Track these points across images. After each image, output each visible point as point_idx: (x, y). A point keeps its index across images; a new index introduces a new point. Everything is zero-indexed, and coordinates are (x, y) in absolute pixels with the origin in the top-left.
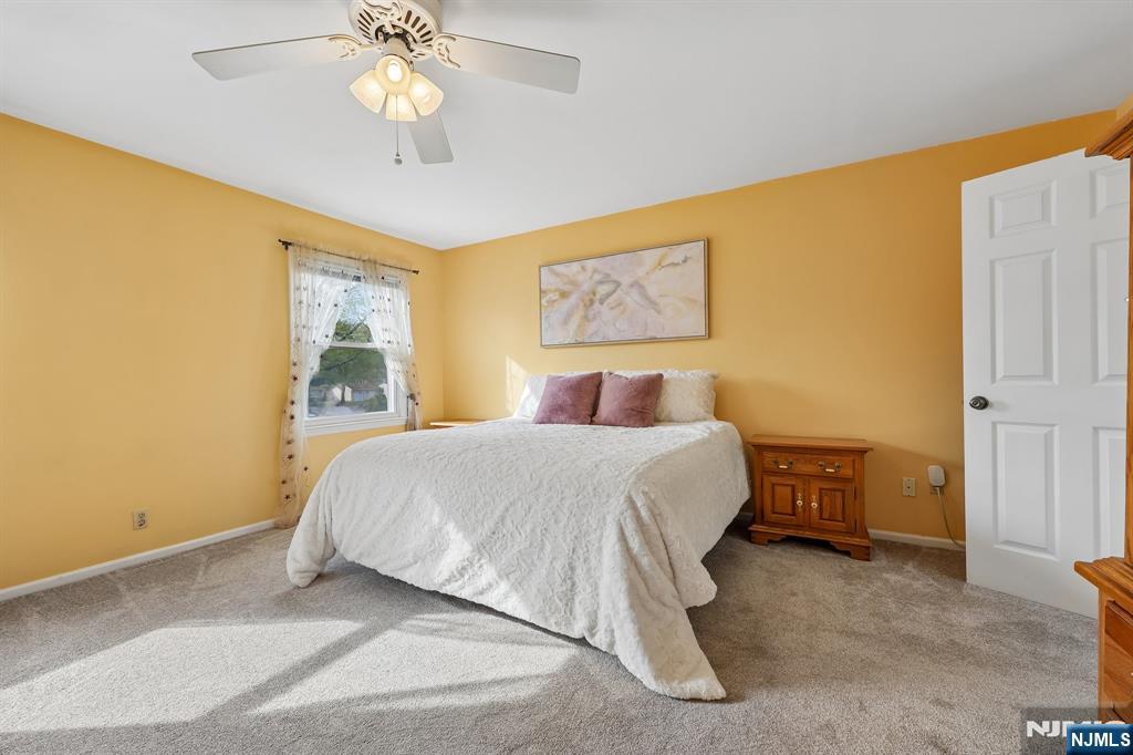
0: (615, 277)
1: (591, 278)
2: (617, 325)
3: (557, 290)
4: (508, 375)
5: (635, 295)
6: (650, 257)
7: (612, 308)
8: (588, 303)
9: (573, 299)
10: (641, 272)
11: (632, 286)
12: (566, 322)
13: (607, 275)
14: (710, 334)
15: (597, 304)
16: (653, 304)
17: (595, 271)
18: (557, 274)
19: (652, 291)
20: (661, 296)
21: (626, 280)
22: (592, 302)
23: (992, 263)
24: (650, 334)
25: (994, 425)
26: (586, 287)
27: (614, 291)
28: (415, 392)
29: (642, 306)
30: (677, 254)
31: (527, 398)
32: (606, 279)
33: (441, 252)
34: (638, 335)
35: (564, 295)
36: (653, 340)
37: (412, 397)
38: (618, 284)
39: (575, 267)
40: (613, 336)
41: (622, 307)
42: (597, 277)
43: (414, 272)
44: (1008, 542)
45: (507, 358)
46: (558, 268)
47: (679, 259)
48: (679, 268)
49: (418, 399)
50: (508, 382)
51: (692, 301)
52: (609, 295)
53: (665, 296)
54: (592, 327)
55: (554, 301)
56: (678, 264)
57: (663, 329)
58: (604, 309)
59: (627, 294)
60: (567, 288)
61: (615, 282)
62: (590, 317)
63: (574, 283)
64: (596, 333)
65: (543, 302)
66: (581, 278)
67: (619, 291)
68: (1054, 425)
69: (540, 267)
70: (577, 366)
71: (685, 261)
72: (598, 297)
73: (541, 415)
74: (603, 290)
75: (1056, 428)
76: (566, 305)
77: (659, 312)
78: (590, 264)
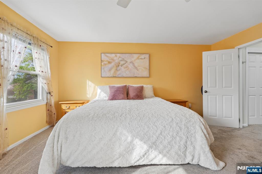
0: (125, 60)
1: (118, 59)
2: (126, 72)
3: (107, 61)
4: (87, 86)
5: (131, 65)
6: (136, 56)
7: (125, 68)
8: (117, 66)
9: (113, 64)
10: (133, 59)
11: (130, 63)
12: (110, 70)
13: (124, 59)
14: (150, 77)
15: (120, 66)
16: (136, 68)
17: (120, 57)
18: (107, 56)
19: (136, 65)
20: (138, 66)
21: (129, 61)
22: (118, 66)
23: (208, 67)
24: (135, 76)
25: (208, 95)
26: (117, 61)
27: (126, 63)
28: (51, 91)
29: (133, 68)
30: (143, 56)
31: (100, 92)
32: (123, 60)
33: (58, 42)
34: (132, 75)
35: (109, 63)
36: (136, 77)
37: (50, 93)
38: (127, 62)
39: (113, 55)
40: (125, 75)
41: (128, 68)
42: (120, 59)
43: (51, 46)
44: (210, 116)
45: (87, 80)
46: (108, 55)
47: (143, 58)
48: (143, 60)
49: (52, 94)
50: (88, 88)
51: (146, 68)
52: (124, 64)
53: (140, 66)
54: (118, 73)
55: (106, 64)
56: (143, 59)
57: (139, 75)
58: (122, 68)
59: (129, 64)
60: (111, 61)
61: (126, 61)
62: (118, 69)
63: (113, 60)
64: (120, 74)
65: (102, 64)
66: (115, 58)
67: (127, 63)
68: (217, 95)
69: (101, 53)
70: (119, 84)
71: (144, 58)
72: (120, 64)
73: (111, 98)
74: (122, 63)
75: (217, 96)
76: (110, 66)
77: (138, 70)
78: (118, 55)
